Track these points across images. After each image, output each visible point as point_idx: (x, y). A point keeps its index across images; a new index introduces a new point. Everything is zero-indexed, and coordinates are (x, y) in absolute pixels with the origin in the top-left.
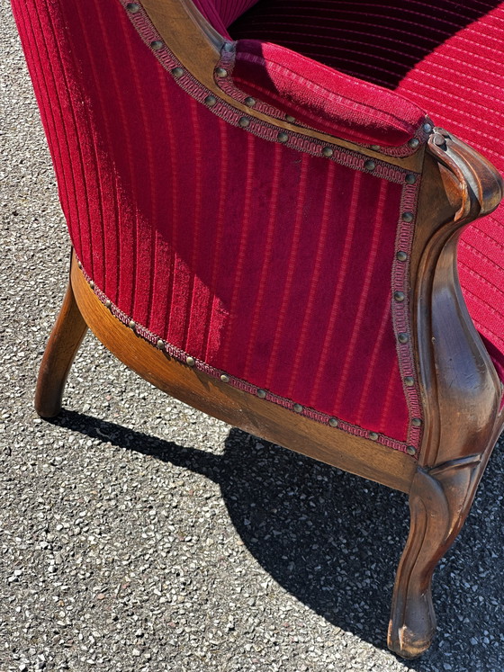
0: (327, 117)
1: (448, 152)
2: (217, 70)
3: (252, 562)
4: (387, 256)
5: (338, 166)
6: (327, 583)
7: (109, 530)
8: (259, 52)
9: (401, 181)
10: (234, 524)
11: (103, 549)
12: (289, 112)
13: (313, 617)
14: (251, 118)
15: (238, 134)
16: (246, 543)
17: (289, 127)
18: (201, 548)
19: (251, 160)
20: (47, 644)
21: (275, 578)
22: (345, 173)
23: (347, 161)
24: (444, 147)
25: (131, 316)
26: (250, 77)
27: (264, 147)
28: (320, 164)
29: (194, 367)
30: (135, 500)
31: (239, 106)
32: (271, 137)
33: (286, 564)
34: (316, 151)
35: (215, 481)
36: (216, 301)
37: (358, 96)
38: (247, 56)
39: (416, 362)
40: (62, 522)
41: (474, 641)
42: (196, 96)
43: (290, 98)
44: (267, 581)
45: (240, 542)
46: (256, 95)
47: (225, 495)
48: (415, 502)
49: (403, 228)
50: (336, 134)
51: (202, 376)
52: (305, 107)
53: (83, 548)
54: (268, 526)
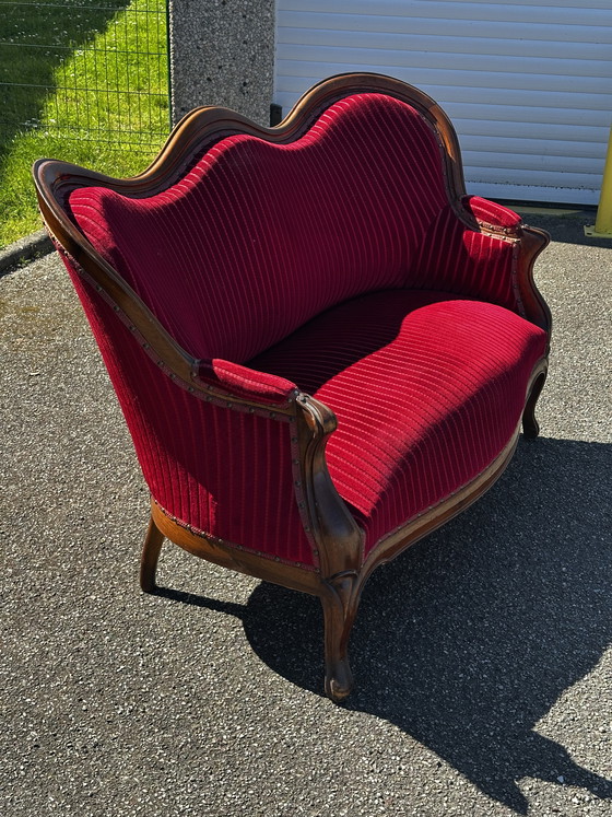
0: (245, 391)
1: (307, 404)
2: (191, 374)
3: (256, 658)
4: (289, 462)
5: (258, 417)
6: (297, 667)
7: (176, 645)
8: (211, 363)
9: (288, 421)
10: (248, 639)
11: (170, 654)
12: (230, 392)
13: (287, 683)
14: (213, 396)
15: (207, 405)
16: (254, 649)
17: (231, 399)
18: (227, 653)
19: (216, 418)
20: (134, 701)
21: (268, 665)
22: (261, 420)
23: (262, 414)
24: (304, 401)
25: (174, 515)
26: (207, 375)
27: (221, 411)
28: (249, 417)
29: (206, 537)
30: (192, 630)
31: (205, 391)
32: (224, 406)
33: (275, 658)
34: (246, 410)
35: (240, 618)
36: (211, 497)
37: (260, 380)
38: (205, 365)
39: (310, 518)
40: (149, 642)
41: (379, 693)
42: (183, 387)
43: (226, 383)
44: (263, 667)
45: (250, 648)
46: (211, 384)
47: (244, 625)
48: (324, 601)
49: (293, 445)
50: (255, 401)
51: (211, 542)
52: (234, 387)
53: (160, 655)
54: (267, 640)
